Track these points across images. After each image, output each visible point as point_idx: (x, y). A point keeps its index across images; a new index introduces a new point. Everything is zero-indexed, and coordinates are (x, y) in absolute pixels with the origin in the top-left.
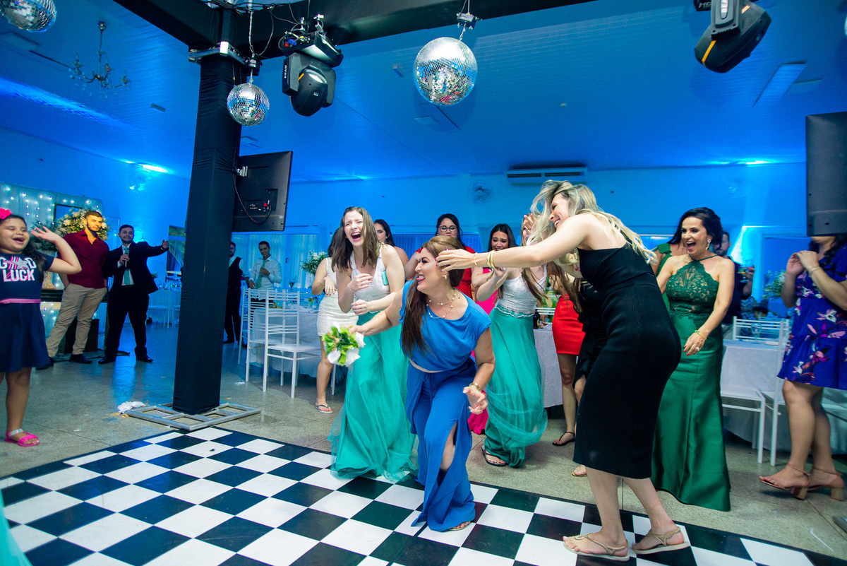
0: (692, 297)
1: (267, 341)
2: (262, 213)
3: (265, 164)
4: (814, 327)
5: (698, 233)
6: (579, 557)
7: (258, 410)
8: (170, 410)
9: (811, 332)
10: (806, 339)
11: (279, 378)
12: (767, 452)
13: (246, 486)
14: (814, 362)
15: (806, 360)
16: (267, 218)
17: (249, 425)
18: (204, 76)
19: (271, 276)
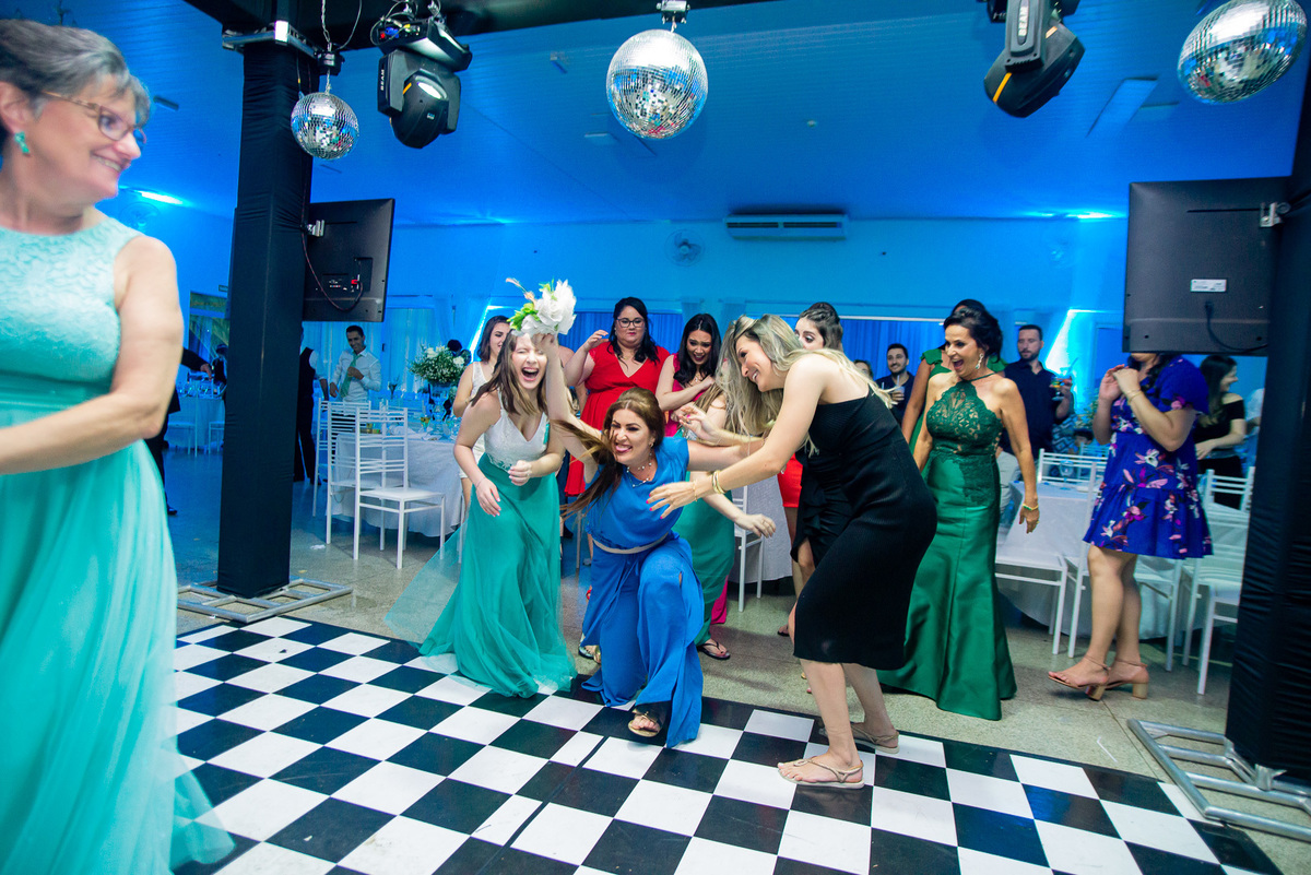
0: (957, 433)
1: (359, 484)
2: (348, 294)
3: (352, 216)
4: (1131, 474)
5: (965, 348)
6: (799, 787)
7: (348, 589)
8: (212, 591)
9: (1126, 480)
10: (1120, 489)
11: (378, 537)
12: (1065, 636)
13: (336, 703)
14: (1128, 520)
15: (1118, 518)
16: (357, 303)
17: (335, 612)
18: (250, 76)
19: (366, 380)
